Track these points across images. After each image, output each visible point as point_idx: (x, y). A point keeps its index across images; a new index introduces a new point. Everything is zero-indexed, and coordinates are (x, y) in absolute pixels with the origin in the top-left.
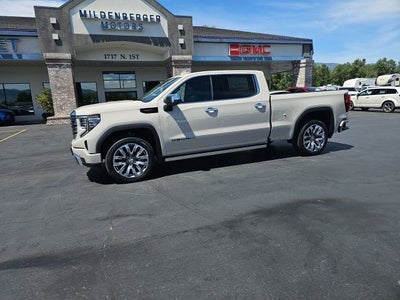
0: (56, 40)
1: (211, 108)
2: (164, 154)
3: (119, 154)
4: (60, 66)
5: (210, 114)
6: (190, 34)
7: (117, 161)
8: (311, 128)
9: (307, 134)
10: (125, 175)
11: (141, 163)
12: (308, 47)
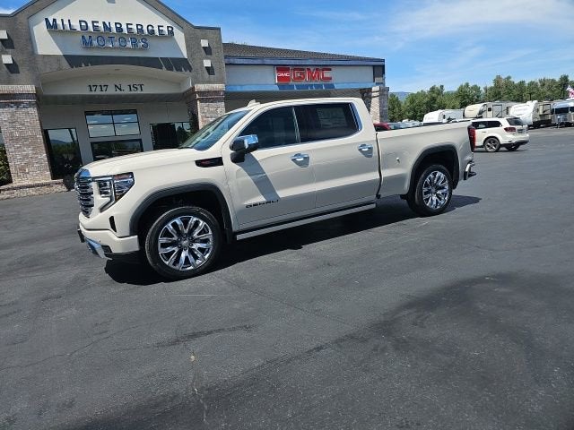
0: (7, 65)
1: (298, 155)
2: (235, 229)
3: (167, 234)
4: (18, 105)
5: (299, 163)
6: (219, 54)
7: (164, 246)
8: (431, 176)
9: (427, 186)
10: (177, 267)
11: (202, 245)
12: (378, 69)
